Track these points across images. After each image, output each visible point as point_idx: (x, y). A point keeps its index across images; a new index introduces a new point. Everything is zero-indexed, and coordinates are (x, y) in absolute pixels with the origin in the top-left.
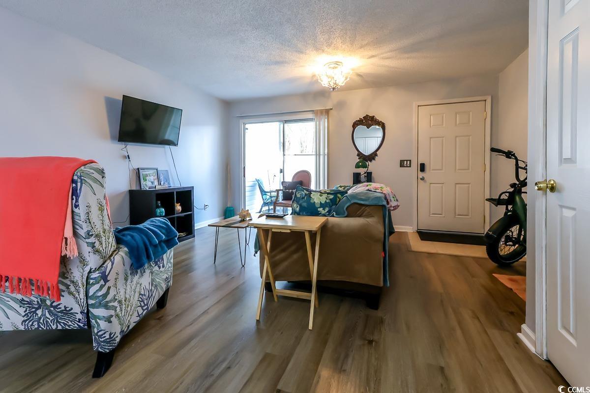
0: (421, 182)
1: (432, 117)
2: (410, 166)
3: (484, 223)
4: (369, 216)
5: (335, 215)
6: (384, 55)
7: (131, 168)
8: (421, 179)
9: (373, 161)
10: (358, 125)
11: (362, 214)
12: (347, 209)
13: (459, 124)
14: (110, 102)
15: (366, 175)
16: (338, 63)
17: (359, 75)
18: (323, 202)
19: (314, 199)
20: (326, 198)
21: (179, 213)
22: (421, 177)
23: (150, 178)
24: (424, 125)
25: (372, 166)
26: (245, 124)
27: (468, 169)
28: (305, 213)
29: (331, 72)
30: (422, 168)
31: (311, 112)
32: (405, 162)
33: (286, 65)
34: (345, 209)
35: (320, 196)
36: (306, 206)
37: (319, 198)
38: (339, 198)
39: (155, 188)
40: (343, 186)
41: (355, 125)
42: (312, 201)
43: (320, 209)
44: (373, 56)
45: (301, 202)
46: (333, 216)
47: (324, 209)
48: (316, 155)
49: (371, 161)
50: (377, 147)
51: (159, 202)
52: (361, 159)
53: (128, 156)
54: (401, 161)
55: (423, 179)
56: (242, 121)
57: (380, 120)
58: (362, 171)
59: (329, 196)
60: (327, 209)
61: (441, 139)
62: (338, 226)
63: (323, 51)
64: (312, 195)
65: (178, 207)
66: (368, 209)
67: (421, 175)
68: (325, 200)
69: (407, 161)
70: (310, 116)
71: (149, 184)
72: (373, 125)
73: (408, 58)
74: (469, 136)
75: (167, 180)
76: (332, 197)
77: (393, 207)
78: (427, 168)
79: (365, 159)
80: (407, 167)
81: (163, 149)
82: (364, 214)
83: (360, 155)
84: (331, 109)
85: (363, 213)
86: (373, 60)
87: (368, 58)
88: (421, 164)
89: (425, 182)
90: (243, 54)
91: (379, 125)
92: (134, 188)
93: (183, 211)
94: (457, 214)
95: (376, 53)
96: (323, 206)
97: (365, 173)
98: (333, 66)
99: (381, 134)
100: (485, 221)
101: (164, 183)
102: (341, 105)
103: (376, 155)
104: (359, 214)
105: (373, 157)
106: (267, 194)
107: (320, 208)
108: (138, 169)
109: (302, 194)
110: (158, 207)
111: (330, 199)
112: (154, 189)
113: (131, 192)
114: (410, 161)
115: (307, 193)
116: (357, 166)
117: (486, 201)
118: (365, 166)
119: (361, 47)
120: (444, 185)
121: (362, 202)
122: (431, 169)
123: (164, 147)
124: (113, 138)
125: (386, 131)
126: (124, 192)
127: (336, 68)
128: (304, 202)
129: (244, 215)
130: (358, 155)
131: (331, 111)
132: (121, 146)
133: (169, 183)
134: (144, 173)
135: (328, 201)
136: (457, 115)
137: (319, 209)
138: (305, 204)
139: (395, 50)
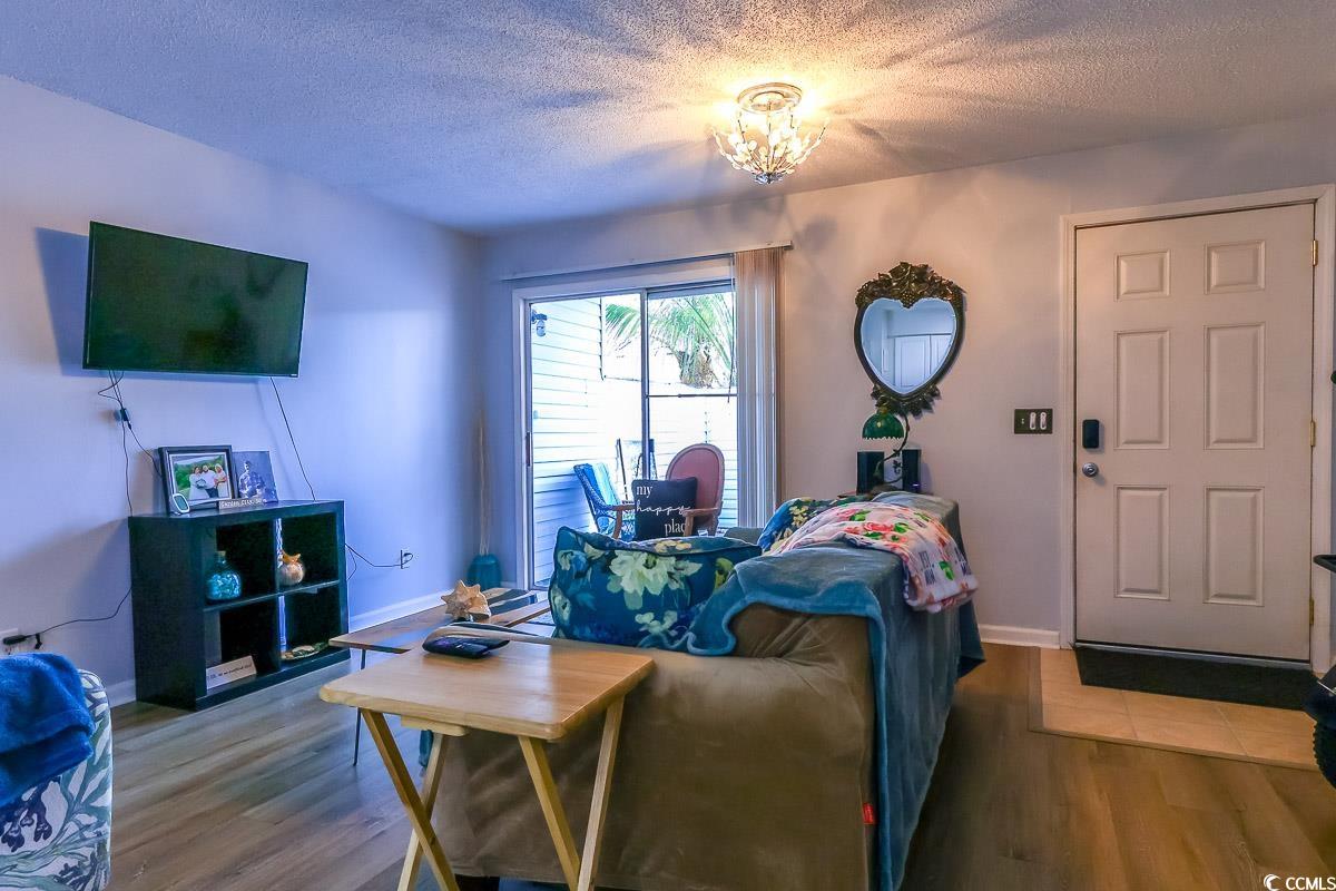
0: (1088, 485)
1: (1123, 264)
2: (1049, 430)
3: (1311, 625)
4: (814, 655)
5: (691, 647)
6: (939, 51)
7: (133, 447)
8: (1087, 473)
9: (925, 414)
10: (873, 296)
11: (788, 650)
12: (731, 625)
13: (1217, 286)
14: (51, 245)
15: (899, 459)
16: (785, 90)
17: (865, 130)
18: (656, 591)
19: (620, 579)
20: (670, 574)
21: (296, 585)
22: (1087, 466)
23: (203, 476)
24: (1096, 292)
25: (920, 431)
26: (528, 303)
27: (1253, 440)
28: (588, 631)
29: (757, 121)
30: (1092, 435)
31: (726, 260)
32: (1033, 417)
33: (610, 103)
34: (725, 621)
35: (647, 566)
36: (590, 604)
37: (641, 575)
38: (721, 572)
39: (217, 508)
40: (806, 503)
41: (866, 296)
42: (612, 588)
43: (647, 618)
44: (898, 58)
45: (572, 589)
46: (683, 649)
47: (659, 618)
48: (741, 396)
49: (917, 413)
50: (936, 366)
51: (223, 553)
52: (883, 410)
53: (123, 411)
54: (1017, 412)
55: (1092, 473)
56: (518, 295)
57: (947, 278)
58: (886, 445)
59: (681, 564)
60: (671, 618)
61: (1156, 337)
62: (695, 691)
63: (719, 46)
64: (615, 566)
65: (294, 568)
66: (813, 632)
67: (1087, 459)
68: (662, 580)
69: (1038, 412)
70: (722, 271)
71: (196, 496)
72: (922, 295)
73: (1025, 58)
74: (1259, 325)
75: (263, 479)
76: (693, 568)
77: (943, 601)
78: (1108, 436)
79: (896, 407)
80: (1038, 431)
81: (251, 386)
82: (798, 648)
83: (883, 394)
84: (789, 248)
85: (795, 642)
86: (903, 71)
87: (881, 67)
88: (1086, 423)
89: (1102, 482)
90: (454, 71)
91: (943, 295)
92: (147, 509)
93: (308, 579)
94: (1213, 592)
95: (908, 46)
96: (651, 603)
97: (897, 453)
98: (763, 100)
99: (950, 325)
100: (1312, 619)
101: (253, 493)
102: (819, 234)
103: (935, 394)
104: (782, 642)
105: (922, 400)
106: (609, 513)
107: (642, 611)
108: (160, 451)
109: (577, 559)
110: (220, 570)
111: (687, 580)
112: (214, 513)
113: (135, 525)
114: (1049, 413)
115: (598, 553)
116: (870, 431)
117: (1315, 565)
118: (894, 431)
119: (849, 25)
120: (1166, 493)
121: (785, 602)
122: (1122, 440)
123: (255, 381)
124: (65, 359)
125: (967, 314)
126: (111, 524)
127: (778, 106)
128: (584, 589)
129: (462, 604)
130: (875, 395)
131: (788, 253)
132: (95, 382)
133: (270, 492)
134: (180, 463)
135: (674, 586)
136: (1214, 255)
137: (640, 619)
138: (587, 598)
139: (974, 30)
